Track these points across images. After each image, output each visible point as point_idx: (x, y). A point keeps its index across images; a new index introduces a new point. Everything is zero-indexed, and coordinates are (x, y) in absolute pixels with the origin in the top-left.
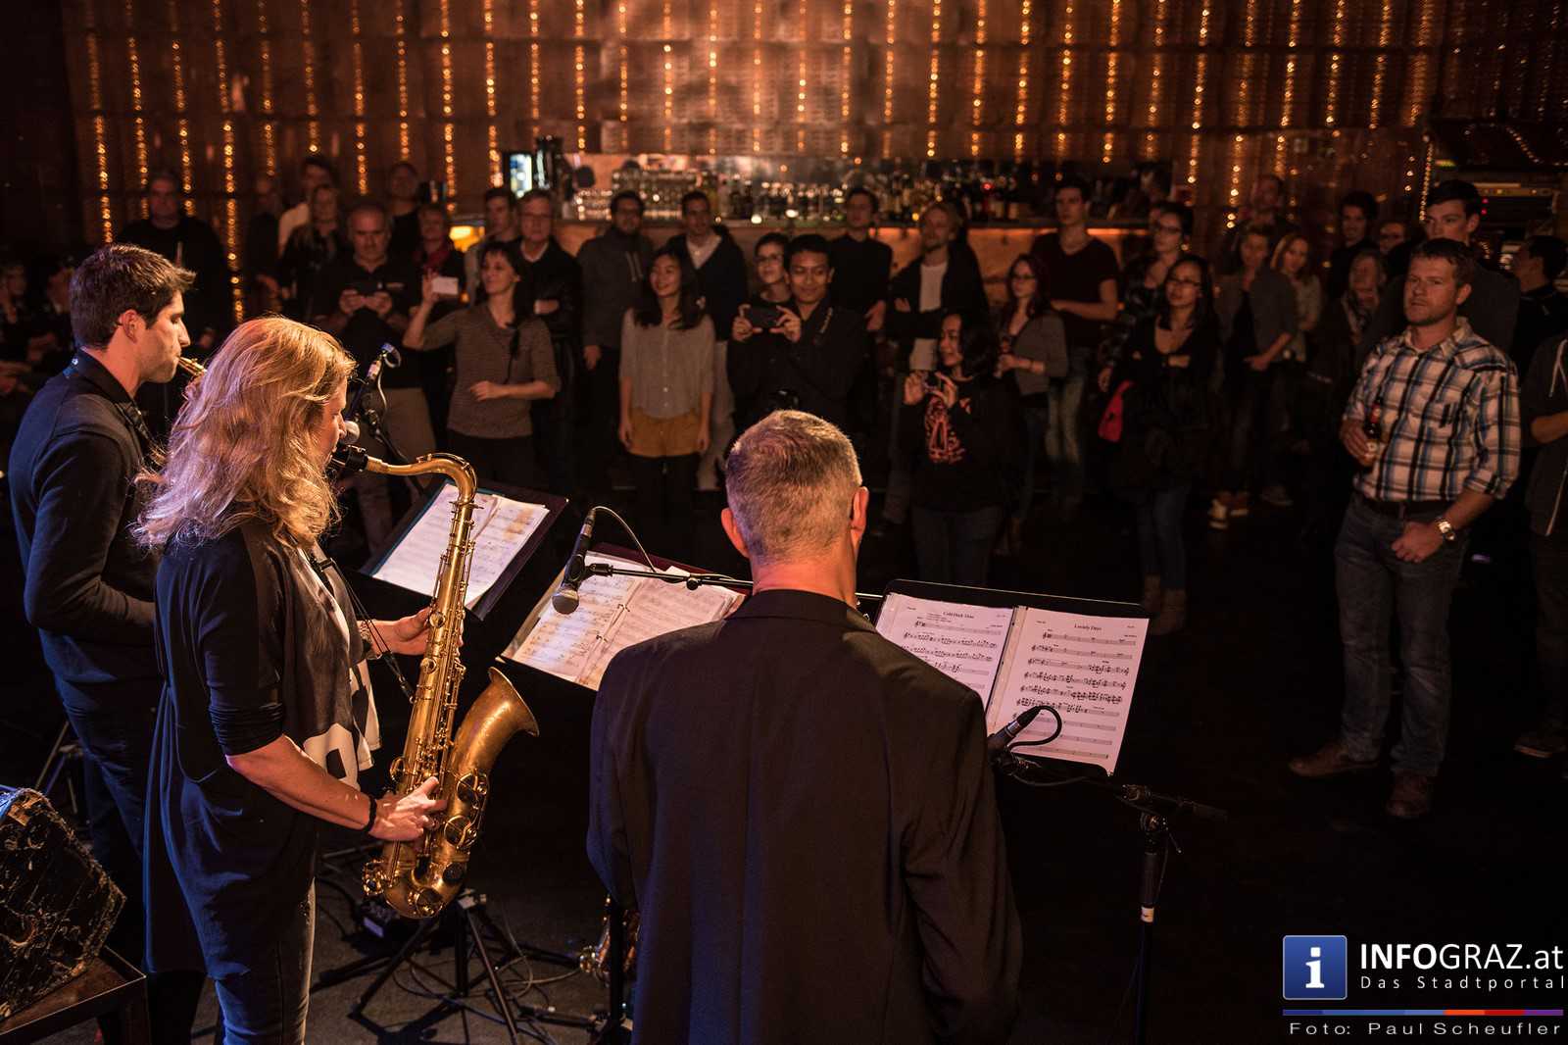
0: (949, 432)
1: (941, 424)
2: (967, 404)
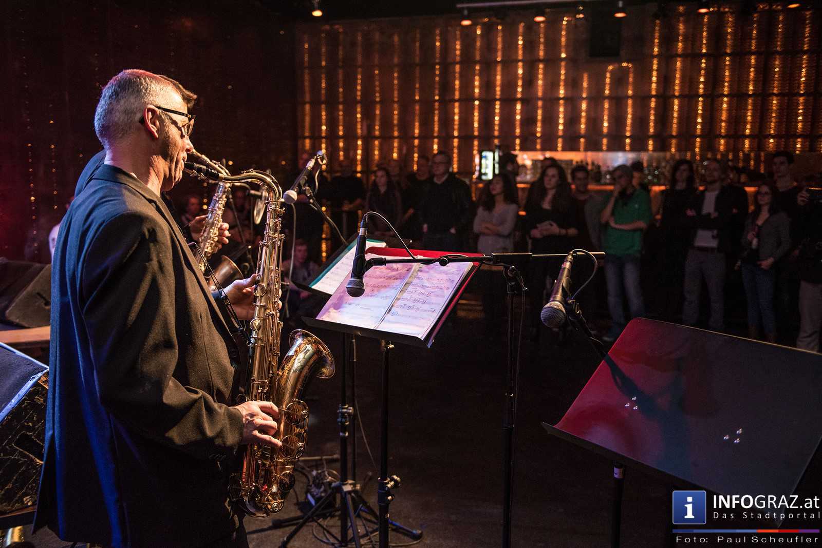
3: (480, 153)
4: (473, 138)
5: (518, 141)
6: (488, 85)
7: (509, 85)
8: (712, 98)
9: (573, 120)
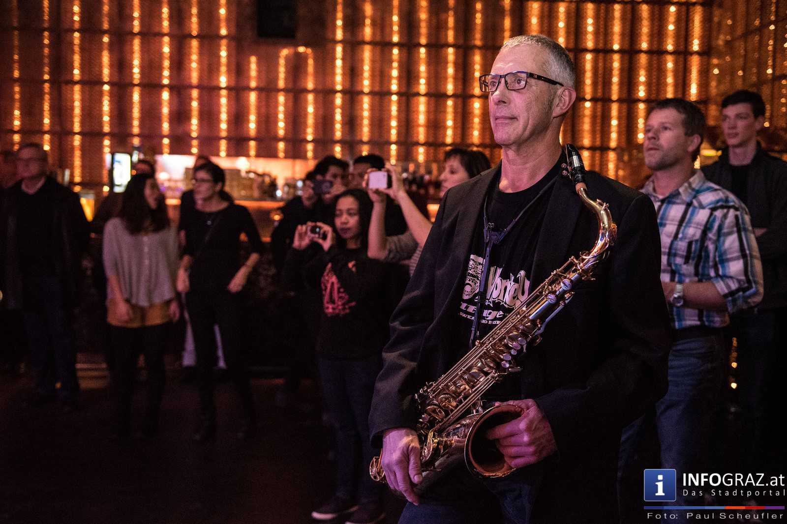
0: (339, 289)
1: (333, 283)
2: (354, 266)
3: (113, 154)
4: (102, 135)
5: (166, 141)
6: (121, 65)
7: (151, 67)
8: (408, 96)
9: (238, 118)
